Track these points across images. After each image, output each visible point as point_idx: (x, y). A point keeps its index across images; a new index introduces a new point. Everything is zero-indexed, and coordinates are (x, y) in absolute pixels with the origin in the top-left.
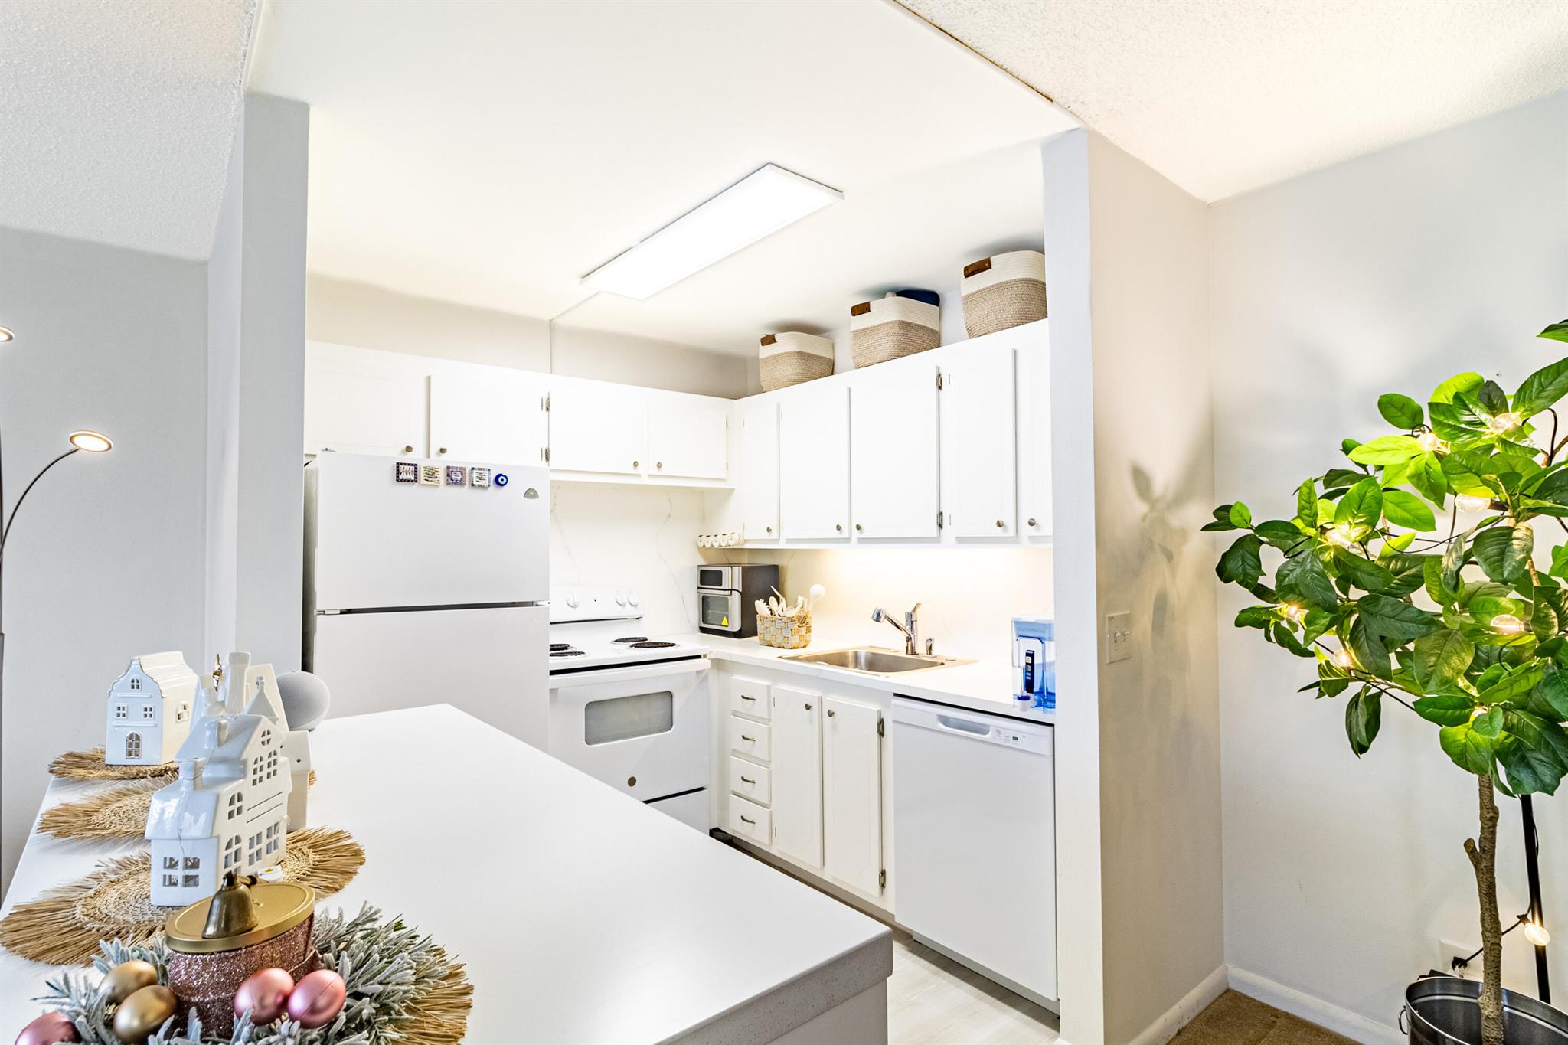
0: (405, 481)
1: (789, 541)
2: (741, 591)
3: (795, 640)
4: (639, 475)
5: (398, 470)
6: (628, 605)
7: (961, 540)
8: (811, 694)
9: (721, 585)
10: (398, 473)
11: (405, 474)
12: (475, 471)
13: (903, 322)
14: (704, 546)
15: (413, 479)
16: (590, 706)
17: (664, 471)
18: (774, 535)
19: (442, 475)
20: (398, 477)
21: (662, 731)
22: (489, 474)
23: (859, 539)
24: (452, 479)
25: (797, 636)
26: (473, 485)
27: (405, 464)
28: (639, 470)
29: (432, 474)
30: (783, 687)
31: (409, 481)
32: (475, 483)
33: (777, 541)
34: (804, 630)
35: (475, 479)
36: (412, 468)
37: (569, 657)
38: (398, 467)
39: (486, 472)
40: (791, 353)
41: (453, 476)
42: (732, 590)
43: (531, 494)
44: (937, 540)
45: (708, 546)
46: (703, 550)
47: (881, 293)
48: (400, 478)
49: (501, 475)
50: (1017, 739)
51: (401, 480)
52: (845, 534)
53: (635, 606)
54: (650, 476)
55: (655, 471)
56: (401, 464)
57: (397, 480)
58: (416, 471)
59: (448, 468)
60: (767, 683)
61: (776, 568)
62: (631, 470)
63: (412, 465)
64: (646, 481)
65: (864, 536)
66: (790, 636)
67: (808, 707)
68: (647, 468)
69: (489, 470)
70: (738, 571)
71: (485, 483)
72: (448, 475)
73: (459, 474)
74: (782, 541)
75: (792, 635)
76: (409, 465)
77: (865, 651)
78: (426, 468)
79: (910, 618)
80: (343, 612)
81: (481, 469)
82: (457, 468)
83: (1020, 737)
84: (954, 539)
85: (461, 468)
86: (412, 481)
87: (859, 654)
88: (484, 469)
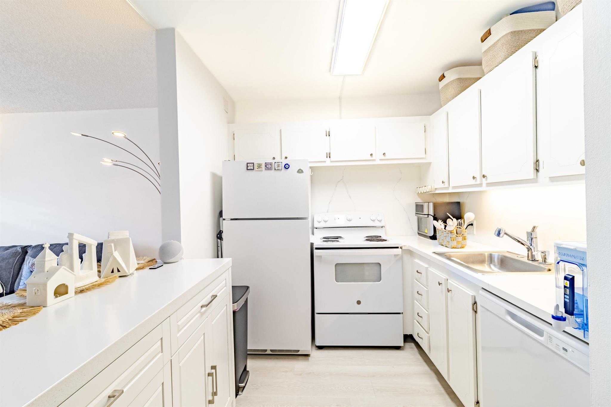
0: (250, 169)
1: (454, 187)
2: (433, 215)
3: (454, 244)
4: (374, 160)
5: (247, 166)
6: (376, 221)
7: (553, 179)
8: (443, 276)
9: (423, 212)
10: (247, 167)
11: (250, 167)
12: (276, 163)
13: (515, 32)
14: (418, 193)
15: (253, 168)
16: (337, 265)
17: (387, 157)
18: (446, 185)
19: (263, 167)
20: (247, 168)
21: (375, 282)
22: (282, 164)
23: (487, 183)
24: (267, 168)
25: (455, 242)
26: (275, 169)
27: (250, 163)
28: (374, 157)
29: (260, 166)
30: (432, 269)
31: (251, 170)
32: (276, 168)
33: (448, 188)
34: (460, 239)
35: (276, 167)
36: (252, 164)
37: (329, 242)
38: (247, 164)
39: (280, 164)
40: (453, 80)
41: (268, 166)
42: (428, 215)
43: (300, 171)
44: (534, 181)
45: (420, 193)
46: (420, 195)
47: (498, 18)
48: (248, 169)
49: (287, 164)
50: (566, 350)
51: (249, 170)
52: (478, 182)
53: (380, 221)
54: (380, 160)
55: (383, 157)
56: (248, 163)
57: (247, 170)
58: (254, 166)
59: (266, 163)
60: (426, 266)
61: (458, 203)
62: (369, 158)
63: (252, 163)
64: (378, 162)
65: (489, 181)
66: (450, 241)
67: (440, 284)
68: (378, 156)
69: (282, 162)
70: (431, 205)
71: (280, 168)
72: (266, 166)
73: (270, 165)
74: (450, 188)
75: (451, 241)
76: (251, 163)
77: (498, 254)
78: (257, 164)
79: (531, 236)
80: (231, 220)
81: (278, 162)
82: (269, 163)
83: (570, 350)
84: (548, 179)
85: (270, 163)
86: (252, 169)
87: (493, 256)
88: (279, 162)
